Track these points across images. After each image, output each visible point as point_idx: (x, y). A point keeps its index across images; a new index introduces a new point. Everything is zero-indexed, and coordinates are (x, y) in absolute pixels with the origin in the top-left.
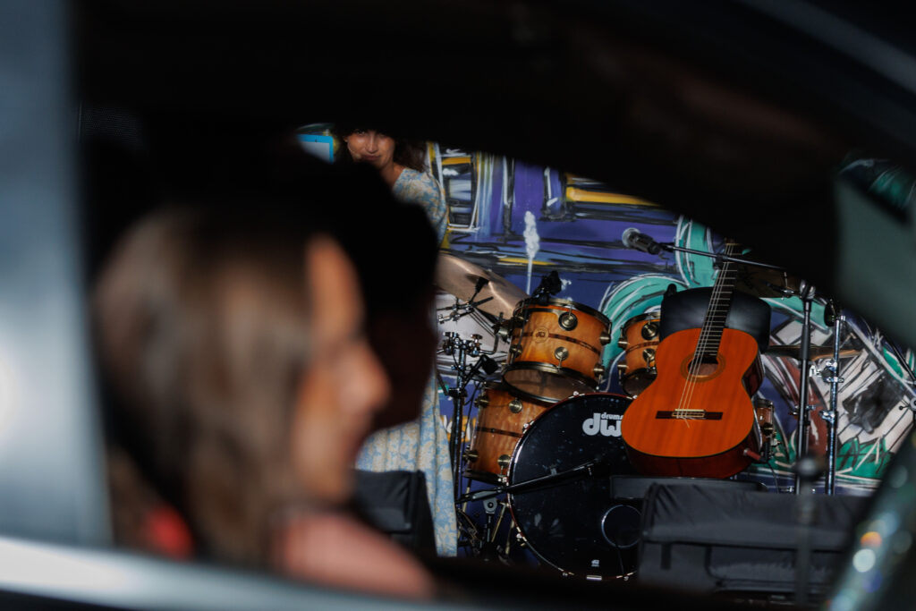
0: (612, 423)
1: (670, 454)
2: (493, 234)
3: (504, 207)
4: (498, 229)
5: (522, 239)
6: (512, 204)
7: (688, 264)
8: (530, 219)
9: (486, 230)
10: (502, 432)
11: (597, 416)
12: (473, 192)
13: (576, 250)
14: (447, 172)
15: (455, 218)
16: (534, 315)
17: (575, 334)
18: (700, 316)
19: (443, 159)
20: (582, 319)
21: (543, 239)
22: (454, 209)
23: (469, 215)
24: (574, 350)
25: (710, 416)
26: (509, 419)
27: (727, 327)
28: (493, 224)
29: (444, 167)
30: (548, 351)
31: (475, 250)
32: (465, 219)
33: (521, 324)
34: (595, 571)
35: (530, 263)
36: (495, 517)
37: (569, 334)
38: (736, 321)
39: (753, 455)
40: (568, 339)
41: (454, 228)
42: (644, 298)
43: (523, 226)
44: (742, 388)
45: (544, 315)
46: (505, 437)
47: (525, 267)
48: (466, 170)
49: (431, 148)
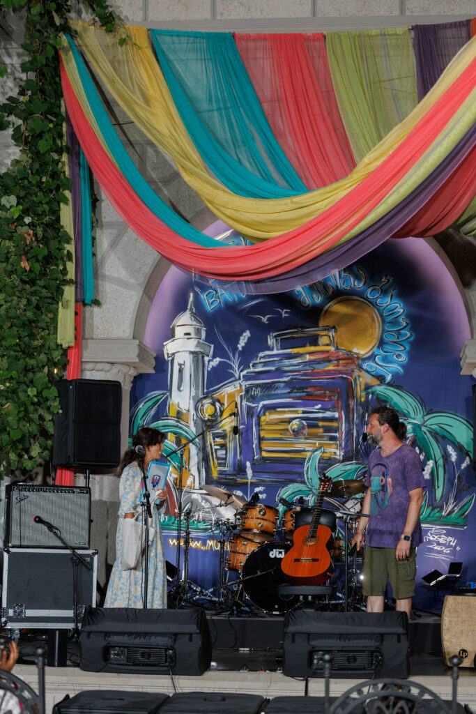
0: (280, 553)
1: (299, 575)
2: (234, 470)
3: (238, 460)
4: (237, 468)
5: (245, 472)
6: (241, 459)
7: (310, 480)
8: (248, 464)
9: (232, 469)
10: (239, 553)
11: (274, 550)
12: (226, 454)
13: (266, 476)
14: (216, 447)
15: (220, 465)
16: (249, 511)
17: (266, 517)
18: (310, 519)
19: (214, 442)
20: (268, 511)
21: (254, 472)
22: (219, 461)
23: (225, 463)
24: (265, 523)
25: (314, 560)
26: (243, 548)
27: (320, 524)
28: (234, 466)
29: (215, 445)
30: (255, 525)
31: (228, 477)
32: (224, 465)
33: (245, 514)
34: (276, 610)
35: (249, 481)
36: (237, 591)
37: (263, 517)
38: (323, 520)
39: (330, 575)
40: (263, 519)
41: (220, 468)
42: (293, 493)
43: (246, 467)
44: (326, 549)
45: (253, 510)
46: (241, 555)
47: (247, 483)
48: (223, 446)
49: (209, 438)
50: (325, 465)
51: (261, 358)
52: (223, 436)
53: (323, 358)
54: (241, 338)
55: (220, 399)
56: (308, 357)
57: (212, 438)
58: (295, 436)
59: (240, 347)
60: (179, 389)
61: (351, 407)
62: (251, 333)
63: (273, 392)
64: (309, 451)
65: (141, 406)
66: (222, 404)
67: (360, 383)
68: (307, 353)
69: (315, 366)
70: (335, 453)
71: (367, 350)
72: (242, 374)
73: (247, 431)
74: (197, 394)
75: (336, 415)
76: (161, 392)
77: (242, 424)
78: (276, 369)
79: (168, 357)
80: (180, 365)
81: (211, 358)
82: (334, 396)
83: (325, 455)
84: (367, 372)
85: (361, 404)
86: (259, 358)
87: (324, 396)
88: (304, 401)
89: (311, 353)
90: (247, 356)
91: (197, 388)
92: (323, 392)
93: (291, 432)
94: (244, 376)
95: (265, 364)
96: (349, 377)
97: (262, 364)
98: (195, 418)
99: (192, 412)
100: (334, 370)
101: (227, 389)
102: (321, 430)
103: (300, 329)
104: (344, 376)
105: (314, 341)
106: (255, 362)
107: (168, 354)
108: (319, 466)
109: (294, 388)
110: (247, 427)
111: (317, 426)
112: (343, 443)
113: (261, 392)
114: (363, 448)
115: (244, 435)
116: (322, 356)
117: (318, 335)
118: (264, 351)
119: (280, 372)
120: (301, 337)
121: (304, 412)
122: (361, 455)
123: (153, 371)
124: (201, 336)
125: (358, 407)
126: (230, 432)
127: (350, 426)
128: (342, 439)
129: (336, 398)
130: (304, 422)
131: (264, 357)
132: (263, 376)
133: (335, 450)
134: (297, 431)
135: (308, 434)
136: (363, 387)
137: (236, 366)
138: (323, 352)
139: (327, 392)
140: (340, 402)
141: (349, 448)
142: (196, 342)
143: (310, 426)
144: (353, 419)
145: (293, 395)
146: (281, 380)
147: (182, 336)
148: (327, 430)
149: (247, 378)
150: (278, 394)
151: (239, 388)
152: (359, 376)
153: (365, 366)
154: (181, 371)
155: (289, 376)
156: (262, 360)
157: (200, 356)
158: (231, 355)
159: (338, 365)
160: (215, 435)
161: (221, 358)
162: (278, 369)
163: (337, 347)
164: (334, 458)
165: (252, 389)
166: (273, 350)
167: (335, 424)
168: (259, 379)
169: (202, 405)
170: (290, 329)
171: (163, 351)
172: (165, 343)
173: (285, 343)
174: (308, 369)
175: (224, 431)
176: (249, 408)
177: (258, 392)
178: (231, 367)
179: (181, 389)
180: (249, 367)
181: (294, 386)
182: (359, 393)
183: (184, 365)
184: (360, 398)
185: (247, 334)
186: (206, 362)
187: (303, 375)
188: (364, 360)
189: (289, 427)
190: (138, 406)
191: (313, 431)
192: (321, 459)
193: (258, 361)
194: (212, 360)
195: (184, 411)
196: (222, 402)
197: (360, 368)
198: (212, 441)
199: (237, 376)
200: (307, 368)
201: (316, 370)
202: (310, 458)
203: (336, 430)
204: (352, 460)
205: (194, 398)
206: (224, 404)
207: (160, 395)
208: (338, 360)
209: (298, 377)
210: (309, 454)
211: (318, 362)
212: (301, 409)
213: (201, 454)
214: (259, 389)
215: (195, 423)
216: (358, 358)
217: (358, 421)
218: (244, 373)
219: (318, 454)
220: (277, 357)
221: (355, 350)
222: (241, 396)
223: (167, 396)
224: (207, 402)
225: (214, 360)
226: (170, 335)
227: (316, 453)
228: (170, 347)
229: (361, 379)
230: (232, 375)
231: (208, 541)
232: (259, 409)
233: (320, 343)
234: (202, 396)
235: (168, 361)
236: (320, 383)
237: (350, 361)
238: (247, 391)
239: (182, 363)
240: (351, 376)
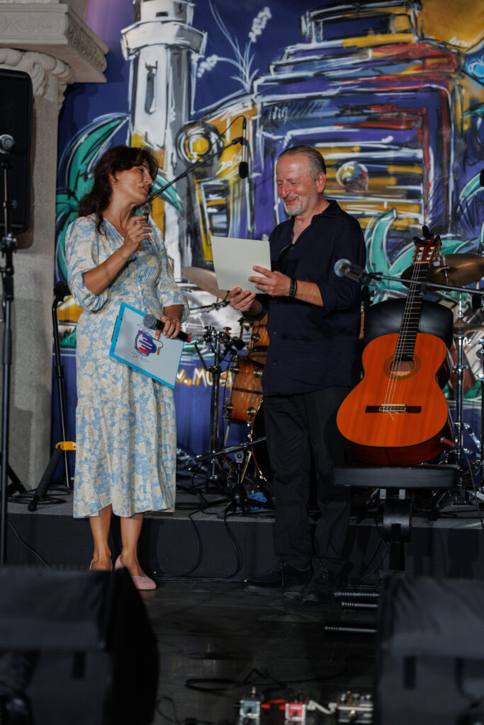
1: (379, 444)
3: (249, 232)
6: (253, 230)
7: (371, 266)
12: (228, 222)
14: (210, 210)
19: (207, 201)
22: (216, 235)
25: (411, 410)
26: (254, 382)
27: (420, 331)
29: (208, 207)
48: (223, 209)
49: (199, 195)
50: (401, 241)
51: (290, 55)
52: (224, 191)
53: (397, 55)
54: (256, 20)
55: (219, 128)
56: (371, 54)
57: (203, 194)
58: (347, 190)
59: (253, 36)
60: (147, 110)
61: (445, 140)
62: (272, 12)
63: (310, 115)
64: (370, 216)
65: (82, 140)
66: (221, 136)
67: (462, 98)
68: (370, 46)
69: (384, 69)
70: (416, 220)
71: (475, 41)
72: (256, 83)
73: (264, 182)
74: (178, 117)
75: (420, 154)
76: (116, 115)
77: (255, 171)
78: (317, 76)
79: (129, 55)
80: (149, 68)
81: (203, 56)
82: (416, 121)
83: (399, 223)
84: (475, 78)
85: (463, 135)
86: (285, 56)
87: (397, 121)
88: (363, 130)
89: (376, 47)
90: (265, 53)
91: (178, 109)
92: (396, 114)
93: (341, 184)
94: (260, 87)
95: (297, 67)
96: (442, 88)
97: (292, 67)
98: (175, 160)
99: (170, 149)
100: (415, 76)
101: (230, 109)
102: (392, 181)
103: (358, 4)
104: (434, 86)
105: (382, 24)
106: (278, 62)
107: (128, 49)
108: (387, 243)
109: (346, 108)
110: (264, 175)
111: (385, 174)
112: (431, 203)
113: (289, 115)
114: (465, 211)
115: (259, 189)
116: (395, 52)
117: (389, 15)
118: (294, 43)
119: (321, 80)
120: (359, 19)
121: (363, 150)
122: (463, 225)
123: (102, 79)
124: (185, 16)
125: (458, 141)
126: (234, 184)
127: (442, 174)
128: (428, 196)
129: (419, 125)
130: (363, 167)
131: (295, 54)
132: (293, 86)
133: (415, 215)
134: (351, 182)
135: (370, 188)
136: (467, 105)
137: (245, 69)
138: (397, 44)
139: (405, 115)
140: (426, 133)
141: (441, 211)
142: (177, 28)
143: (373, 173)
144: (449, 161)
145: (345, 119)
146: (324, 93)
147: (152, 17)
148: (403, 179)
149: (264, 90)
150: (317, 119)
151: (250, 108)
152: (461, 87)
153: (470, 68)
154: (150, 79)
155: (338, 87)
156: (292, 60)
157: (184, 52)
158: (238, 51)
159: (423, 67)
160: (210, 190)
161: (220, 55)
162: (319, 76)
163: (422, 35)
164: (415, 229)
165: (273, 110)
166: (309, 41)
167: (417, 170)
168: (286, 93)
169: (188, 138)
170: (341, 4)
171: (119, 45)
172: (123, 31)
173: (332, 29)
174: (372, 75)
175: (226, 182)
176: (268, 142)
177: (281, 115)
178: (238, 72)
179: (151, 110)
180: (268, 72)
181: (348, 104)
182: (459, 117)
183: (156, 68)
184: (462, 124)
185: (266, 14)
186: (195, 63)
187: (362, 85)
188: (469, 57)
189: (337, 175)
190: (77, 139)
191: (379, 181)
192: (392, 230)
193: (284, 61)
194: (204, 60)
195: (156, 149)
196: (221, 132)
197: (462, 71)
198: (204, 200)
199: (247, 87)
200: (370, 72)
201: (384, 77)
202: (372, 229)
203: (419, 180)
204: (446, 232)
205: (173, 125)
206: (224, 137)
207: (114, 120)
208: (423, 58)
209: (353, 88)
210: (371, 221)
211: (389, 62)
212: (358, 144)
213: (185, 222)
214: (285, 110)
215: (174, 169)
216: (459, 54)
217: (457, 165)
218: (261, 81)
219: (387, 221)
220: (317, 54)
221: (453, 41)
222: (255, 122)
223: (127, 122)
224: (196, 132)
225: (209, 59)
226: (133, 16)
227: (383, 220)
228: (132, 38)
229: (464, 91)
230: (239, 86)
231: (196, 371)
232: (285, 144)
233: (392, 28)
234: (187, 122)
235: (129, 61)
236: (391, 98)
237: (445, 60)
238: (266, 112)
239: (154, 65)
240: (447, 87)
